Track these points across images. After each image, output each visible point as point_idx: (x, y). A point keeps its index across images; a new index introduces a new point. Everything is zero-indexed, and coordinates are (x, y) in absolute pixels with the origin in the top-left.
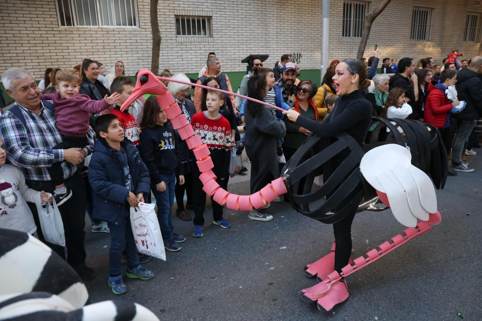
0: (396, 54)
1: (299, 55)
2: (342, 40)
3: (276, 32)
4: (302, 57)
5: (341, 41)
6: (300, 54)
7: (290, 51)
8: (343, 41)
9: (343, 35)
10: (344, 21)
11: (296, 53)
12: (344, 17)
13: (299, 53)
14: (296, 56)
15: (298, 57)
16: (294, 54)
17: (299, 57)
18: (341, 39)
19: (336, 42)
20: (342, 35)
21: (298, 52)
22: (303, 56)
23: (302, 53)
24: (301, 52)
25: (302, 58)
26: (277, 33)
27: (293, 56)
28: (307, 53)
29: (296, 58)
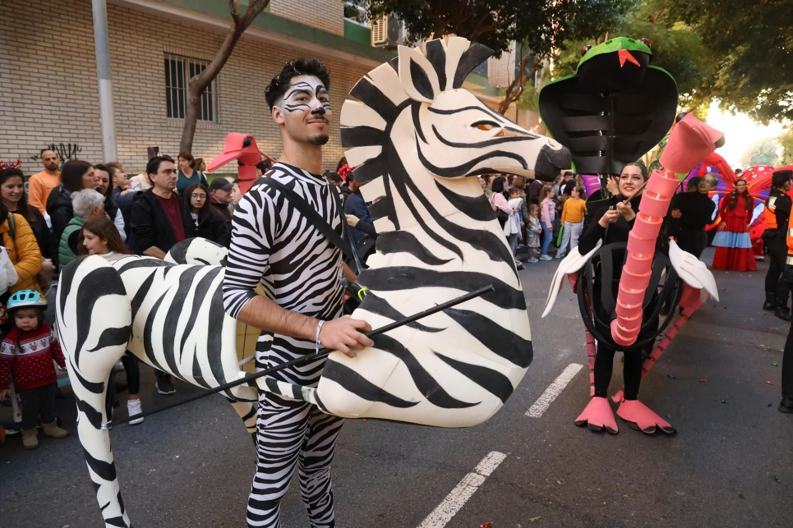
0: (274, 151)
1: (72, 148)
2: (166, 123)
3: (10, 100)
4: (80, 151)
5: (165, 125)
6: (75, 145)
7: (51, 139)
8: (169, 125)
9: (169, 115)
10: (168, 90)
11: (66, 144)
12: (168, 83)
13: (72, 144)
14: (67, 148)
15: (72, 152)
16: (61, 145)
17: (75, 151)
18: (165, 121)
19: (155, 126)
20: (165, 114)
21: (70, 141)
22: (83, 148)
23: (80, 144)
24: (78, 142)
25: (82, 152)
26: (13, 102)
27: (59, 148)
28: (91, 144)
29: (67, 152)
